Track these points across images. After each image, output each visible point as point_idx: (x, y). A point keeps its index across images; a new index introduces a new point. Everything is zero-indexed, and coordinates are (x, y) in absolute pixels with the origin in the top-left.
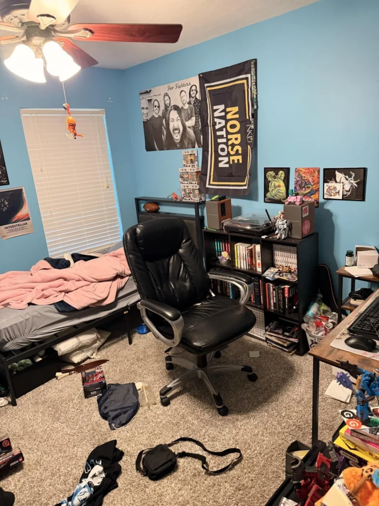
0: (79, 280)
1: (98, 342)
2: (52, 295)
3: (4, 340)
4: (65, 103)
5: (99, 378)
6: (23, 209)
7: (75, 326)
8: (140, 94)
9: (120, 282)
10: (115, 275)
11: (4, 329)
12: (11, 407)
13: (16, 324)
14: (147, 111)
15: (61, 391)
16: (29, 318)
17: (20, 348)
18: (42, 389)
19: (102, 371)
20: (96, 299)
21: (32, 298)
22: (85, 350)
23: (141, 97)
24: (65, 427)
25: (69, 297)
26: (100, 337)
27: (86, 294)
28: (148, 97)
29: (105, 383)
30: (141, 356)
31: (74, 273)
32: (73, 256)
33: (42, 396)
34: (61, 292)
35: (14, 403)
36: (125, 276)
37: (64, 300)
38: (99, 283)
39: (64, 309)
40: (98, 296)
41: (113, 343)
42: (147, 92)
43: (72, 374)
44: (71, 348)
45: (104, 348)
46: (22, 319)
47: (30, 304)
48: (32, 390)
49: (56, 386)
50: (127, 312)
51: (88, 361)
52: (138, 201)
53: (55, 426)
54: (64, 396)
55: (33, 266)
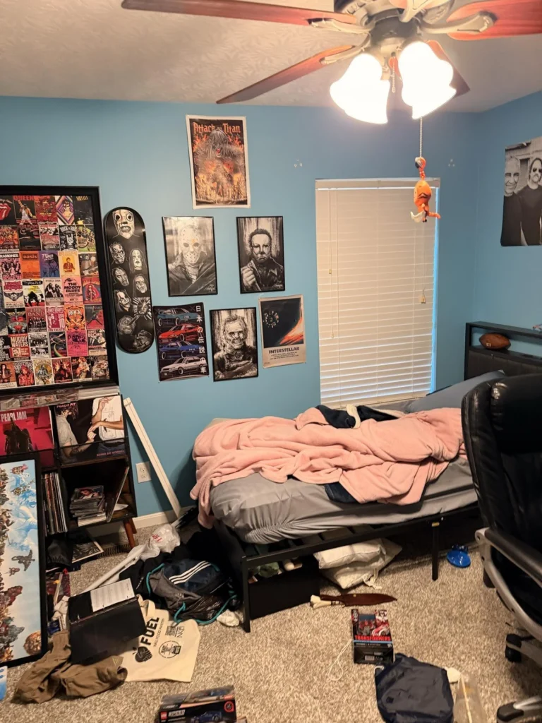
0: (366, 454)
1: (381, 560)
2: (323, 469)
3: (248, 525)
4: (419, 156)
5: (382, 635)
6: (297, 327)
7: (351, 528)
8: (507, 150)
9: (432, 470)
10: (426, 456)
11: (251, 509)
12: (241, 631)
13: (268, 505)
14: (516, 179)
15: (317, 632)
16: (286, 500)
17: (266, 543)
18: (289, 617)
19: (387, 621)
20: (390, 492)
21: (295, 468)
22: (359, 568)
23: (508, 156)
24: (319, 709)
25: (347, 478)
26: (385, 553)
27: (376, 480)
28: (521, 155)
29: (391, 649)
30: (454, 611)
31: (358, 440)
32: (360, 410)
33: (287, 630)
34: (337, 467)
35: (246, 627)
36: (442, 460)
37: (341, 482)
38: (397, 464)
39: (339, 497)
40: (394, 487)
41: (405, 568)
42: (522, 147)
43: (335, 604)
44: (340, 561)
45: (389, 572)
46: (277, 500)
47: (290, 477)
48: (273, 612)
49: (309, 619)
50: (437, 524)
51: (361, 590)
52: (470, 328)
53: (303, 699)
54: (320, 643)
55: (300, 415)
